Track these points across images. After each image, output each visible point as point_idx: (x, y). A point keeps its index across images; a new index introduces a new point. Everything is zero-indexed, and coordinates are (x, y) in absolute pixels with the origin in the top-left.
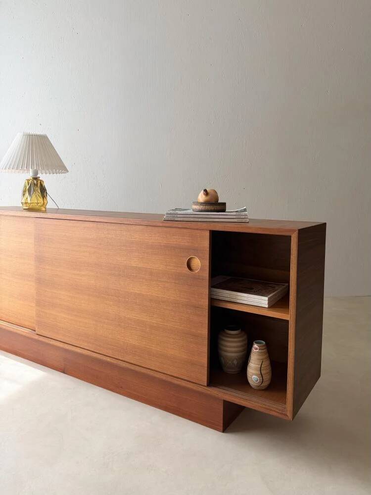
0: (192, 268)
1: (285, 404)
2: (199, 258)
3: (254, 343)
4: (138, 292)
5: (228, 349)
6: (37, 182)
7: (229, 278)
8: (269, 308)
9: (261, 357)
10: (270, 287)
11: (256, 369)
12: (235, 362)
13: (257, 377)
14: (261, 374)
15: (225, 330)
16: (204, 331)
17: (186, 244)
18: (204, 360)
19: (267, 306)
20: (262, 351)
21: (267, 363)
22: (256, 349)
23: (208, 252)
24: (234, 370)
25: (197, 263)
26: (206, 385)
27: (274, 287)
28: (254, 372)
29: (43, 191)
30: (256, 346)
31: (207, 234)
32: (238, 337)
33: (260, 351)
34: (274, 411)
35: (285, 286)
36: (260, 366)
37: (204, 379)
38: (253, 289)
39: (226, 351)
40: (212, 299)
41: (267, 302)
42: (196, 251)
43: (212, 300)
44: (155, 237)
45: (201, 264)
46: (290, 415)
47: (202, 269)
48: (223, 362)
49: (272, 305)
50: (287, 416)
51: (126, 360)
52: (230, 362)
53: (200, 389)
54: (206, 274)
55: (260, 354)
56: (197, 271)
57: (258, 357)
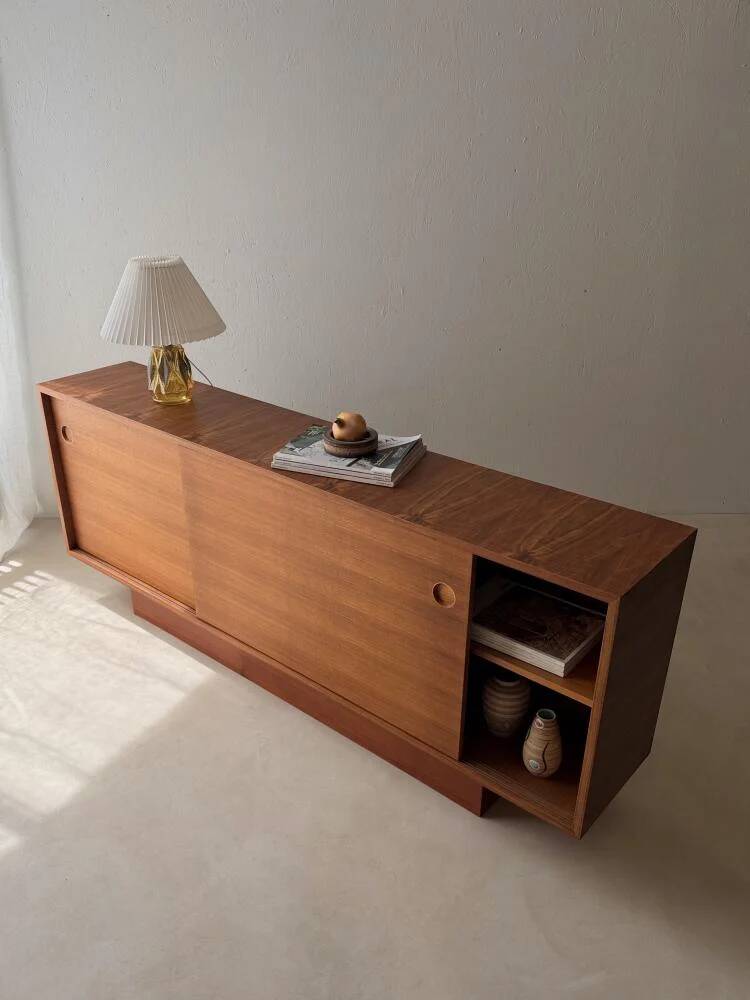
0: (443, 598)
2: (454, 589)
3: (537, 715)
5: (497, 708)
6: (173, 353)
7: (511, 585)
8: (565, 677)
9: (545, 738)
11: (537, 752)
12: (507, 726)
13: (537, 762)
14: (544, 761)
15: (496, 678)
16: (458, 691)
17: (436, 563)
18: (456, 727)
19: (562, 675)
20: (550, 729)
21: (555, 746)
22: (540, 725)
23: (469, 585)
25: (448, 592)
26: (457, 758)
27: (586, 625)
28: (533, 755)
29: (185, 366)
30: (539, 720)
31: (469, 558)
33: (545, 729)
36: (542, 749)
37: (454, 748)
39: (489, 708)
41: (562, 669)
42: (450, 577)
45: (457, 596)
47: (458, 605)
49: (571, 673)
52: (500, 725)
53: (446, 761)
54: (464, 614)
55: (544, 733)
56: (449, 607)
57: (540, 737)
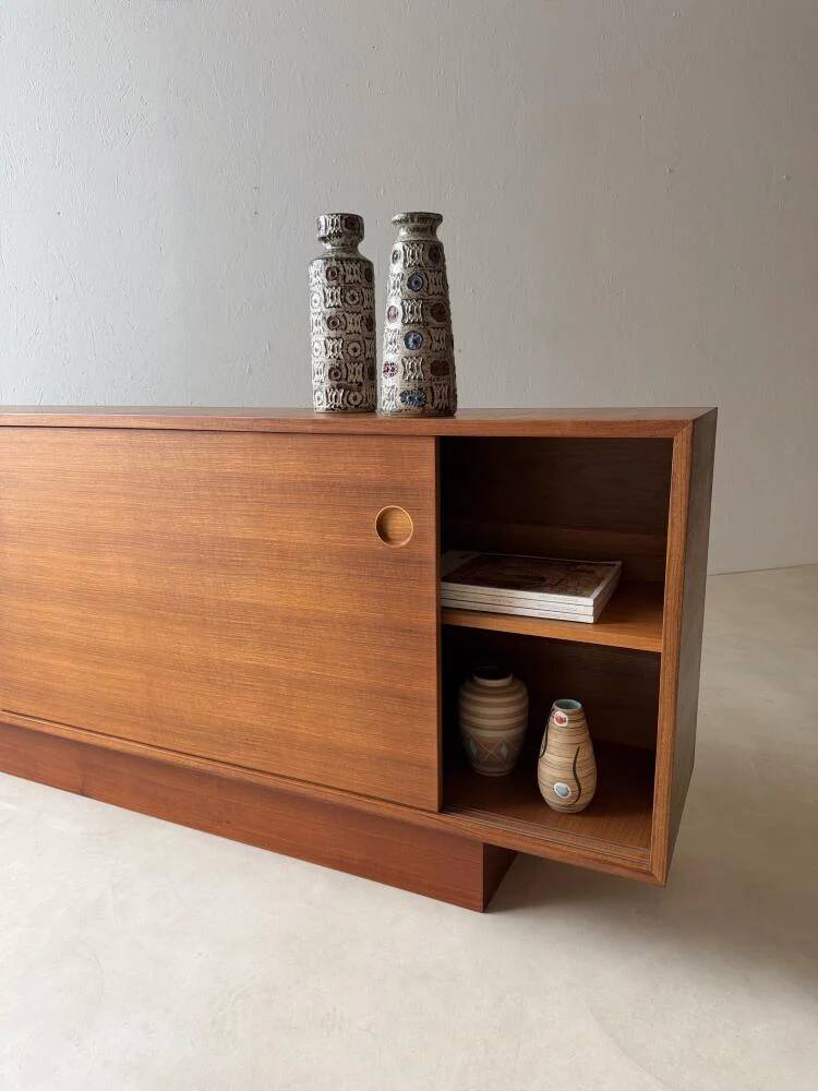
0: (392, 537)
1: (647, 846)
2: (410, 509)
3: (554, 706)
4: (251, 601)
5: (486, 722)
7: (476, 554)
8: (597, 622)
9: (575, 740)
10: (584, 571)
11: (562, 768)
13: (564, 786)
14: (577, 780)
15: (476, 678)
16: (430, 687)
17: (373, 476)
18: (430, 752)
19: (591, 620)
20: (578, 724)
21: (587, 753)
22: (561, 721)
23: (434, 494)
24: (497, 769)
25: (403, 523)
26: (436, 810)
27: (593, 572)
28: (557, 774)
30: (559, 713)
31: (430, 448)
32: (508, 694)
33: (572, 725)
34: (619, 865)
35: (616, 568)
36: (572, 760)
37: (432, 795)
38: (543, 579)
39: (478, 727)
40: (443, 608)
41: (591, 610)
42: (401, 493)
43: (444, 611)
44: (288, 463)
45: (415, 525)
46: (658, 873)
47: (418, 536)
48: (474, 751)
49: (604, 615)
50: (653, 875)
51: (231, 761)
52: (492, 752)
53: (426, 821)
54: (430, 548)
55: (571, 732)
56: (404, 543)
57: (568, 740)
